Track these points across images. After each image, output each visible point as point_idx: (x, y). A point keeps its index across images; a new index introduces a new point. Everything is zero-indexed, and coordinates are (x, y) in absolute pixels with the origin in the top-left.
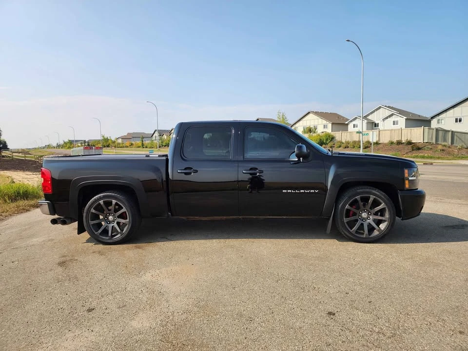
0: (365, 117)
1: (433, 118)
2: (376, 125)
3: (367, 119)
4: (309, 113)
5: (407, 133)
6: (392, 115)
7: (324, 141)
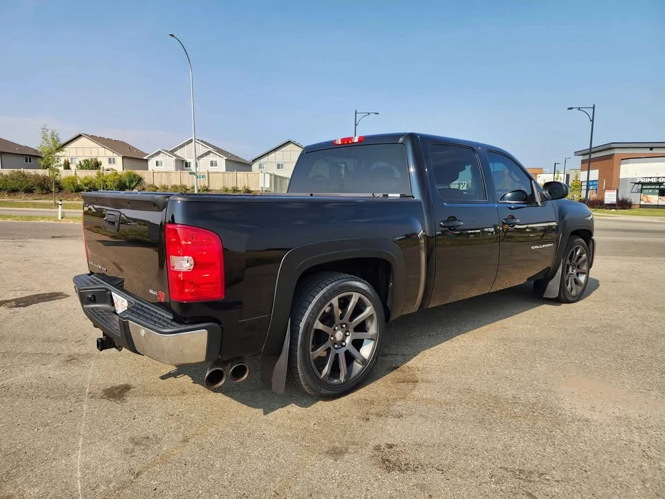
0: (172, 152)
1: (254, 161)
2: (187, 165)
3: (175, 155)
4: (80, 136)
5: (243, 178)
6: (209, 153)
7: (127, 184)
